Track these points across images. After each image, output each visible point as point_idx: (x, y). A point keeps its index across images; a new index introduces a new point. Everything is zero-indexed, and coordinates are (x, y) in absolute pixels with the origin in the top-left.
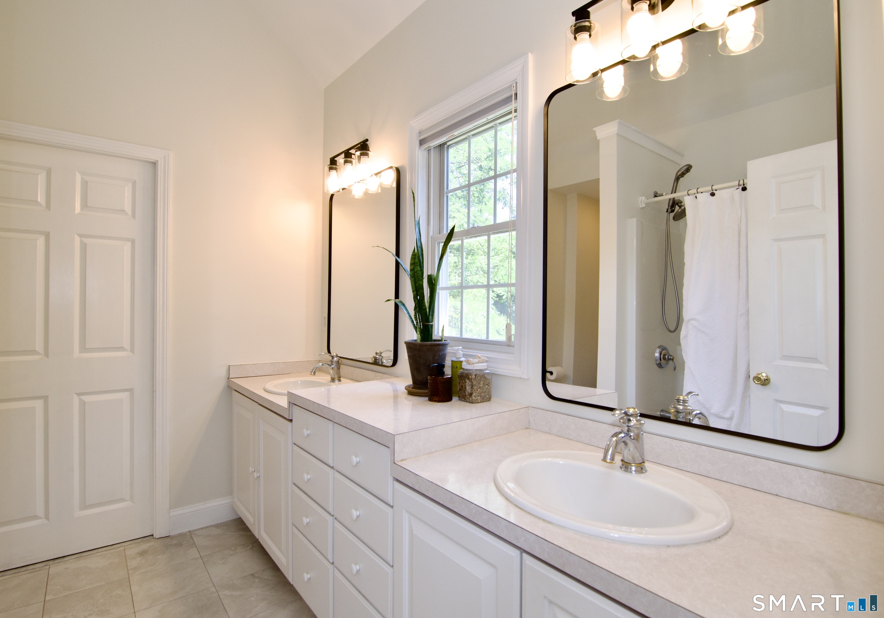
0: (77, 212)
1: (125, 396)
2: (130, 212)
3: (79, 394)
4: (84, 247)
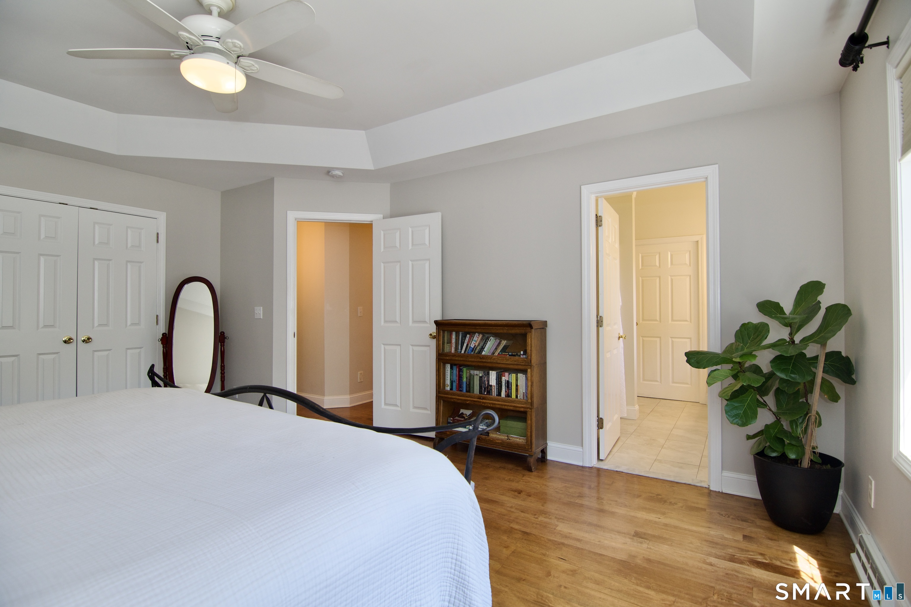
0: (669, 267)
1: (688, 340)
2: (689, 264)
3: (671, 338)
4: (672, 280)
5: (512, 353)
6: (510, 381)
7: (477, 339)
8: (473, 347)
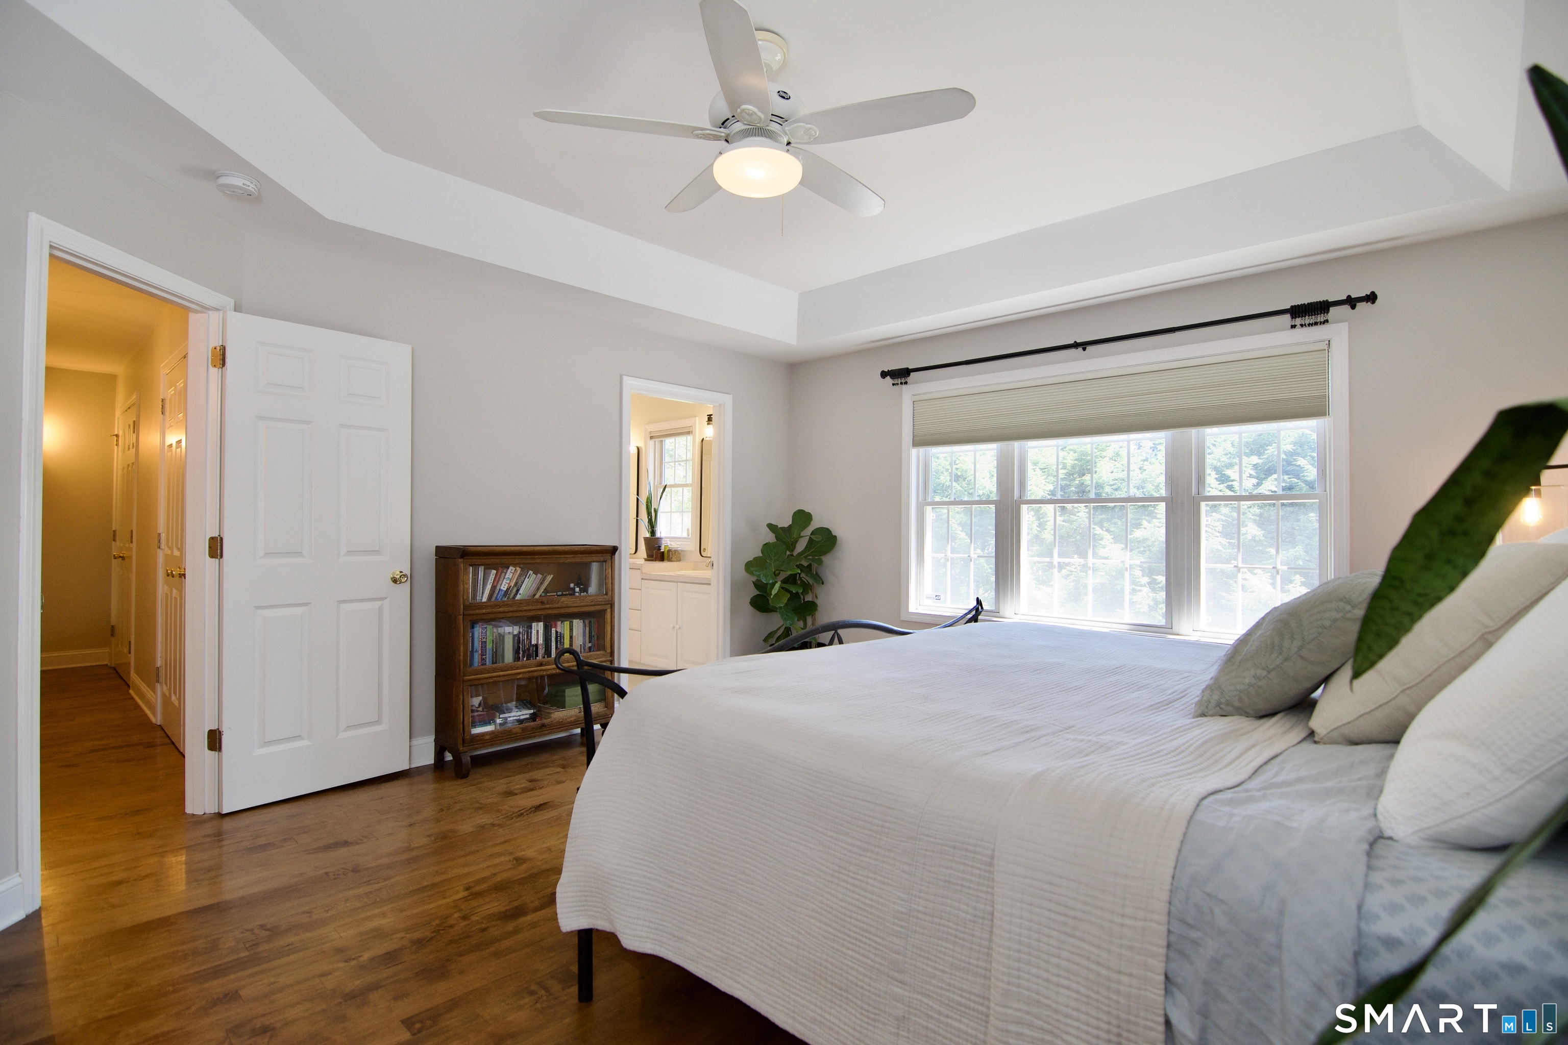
5: (562, 592)
6: (562, 632)
7: (511, 574)
8: (505, 589)
